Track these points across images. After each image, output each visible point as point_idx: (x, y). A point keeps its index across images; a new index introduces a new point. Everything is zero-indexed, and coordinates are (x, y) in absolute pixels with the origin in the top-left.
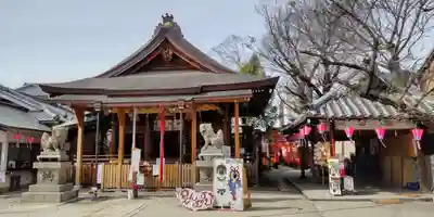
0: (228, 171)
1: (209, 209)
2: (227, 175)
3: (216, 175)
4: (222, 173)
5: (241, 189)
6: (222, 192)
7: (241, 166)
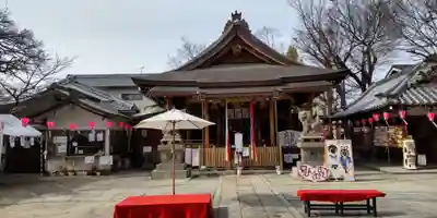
0: (339, 149)
1: (327, 180)
2: (338, 153)
3: (328, 153)
4: (333, 152)
5: (351, 164)
6: (335, 167)
7: (349, 146)
